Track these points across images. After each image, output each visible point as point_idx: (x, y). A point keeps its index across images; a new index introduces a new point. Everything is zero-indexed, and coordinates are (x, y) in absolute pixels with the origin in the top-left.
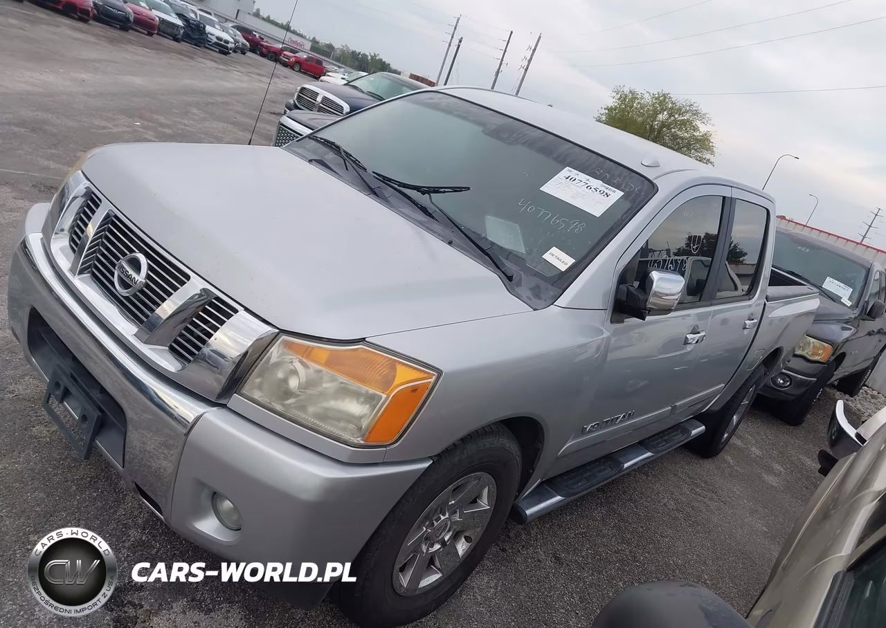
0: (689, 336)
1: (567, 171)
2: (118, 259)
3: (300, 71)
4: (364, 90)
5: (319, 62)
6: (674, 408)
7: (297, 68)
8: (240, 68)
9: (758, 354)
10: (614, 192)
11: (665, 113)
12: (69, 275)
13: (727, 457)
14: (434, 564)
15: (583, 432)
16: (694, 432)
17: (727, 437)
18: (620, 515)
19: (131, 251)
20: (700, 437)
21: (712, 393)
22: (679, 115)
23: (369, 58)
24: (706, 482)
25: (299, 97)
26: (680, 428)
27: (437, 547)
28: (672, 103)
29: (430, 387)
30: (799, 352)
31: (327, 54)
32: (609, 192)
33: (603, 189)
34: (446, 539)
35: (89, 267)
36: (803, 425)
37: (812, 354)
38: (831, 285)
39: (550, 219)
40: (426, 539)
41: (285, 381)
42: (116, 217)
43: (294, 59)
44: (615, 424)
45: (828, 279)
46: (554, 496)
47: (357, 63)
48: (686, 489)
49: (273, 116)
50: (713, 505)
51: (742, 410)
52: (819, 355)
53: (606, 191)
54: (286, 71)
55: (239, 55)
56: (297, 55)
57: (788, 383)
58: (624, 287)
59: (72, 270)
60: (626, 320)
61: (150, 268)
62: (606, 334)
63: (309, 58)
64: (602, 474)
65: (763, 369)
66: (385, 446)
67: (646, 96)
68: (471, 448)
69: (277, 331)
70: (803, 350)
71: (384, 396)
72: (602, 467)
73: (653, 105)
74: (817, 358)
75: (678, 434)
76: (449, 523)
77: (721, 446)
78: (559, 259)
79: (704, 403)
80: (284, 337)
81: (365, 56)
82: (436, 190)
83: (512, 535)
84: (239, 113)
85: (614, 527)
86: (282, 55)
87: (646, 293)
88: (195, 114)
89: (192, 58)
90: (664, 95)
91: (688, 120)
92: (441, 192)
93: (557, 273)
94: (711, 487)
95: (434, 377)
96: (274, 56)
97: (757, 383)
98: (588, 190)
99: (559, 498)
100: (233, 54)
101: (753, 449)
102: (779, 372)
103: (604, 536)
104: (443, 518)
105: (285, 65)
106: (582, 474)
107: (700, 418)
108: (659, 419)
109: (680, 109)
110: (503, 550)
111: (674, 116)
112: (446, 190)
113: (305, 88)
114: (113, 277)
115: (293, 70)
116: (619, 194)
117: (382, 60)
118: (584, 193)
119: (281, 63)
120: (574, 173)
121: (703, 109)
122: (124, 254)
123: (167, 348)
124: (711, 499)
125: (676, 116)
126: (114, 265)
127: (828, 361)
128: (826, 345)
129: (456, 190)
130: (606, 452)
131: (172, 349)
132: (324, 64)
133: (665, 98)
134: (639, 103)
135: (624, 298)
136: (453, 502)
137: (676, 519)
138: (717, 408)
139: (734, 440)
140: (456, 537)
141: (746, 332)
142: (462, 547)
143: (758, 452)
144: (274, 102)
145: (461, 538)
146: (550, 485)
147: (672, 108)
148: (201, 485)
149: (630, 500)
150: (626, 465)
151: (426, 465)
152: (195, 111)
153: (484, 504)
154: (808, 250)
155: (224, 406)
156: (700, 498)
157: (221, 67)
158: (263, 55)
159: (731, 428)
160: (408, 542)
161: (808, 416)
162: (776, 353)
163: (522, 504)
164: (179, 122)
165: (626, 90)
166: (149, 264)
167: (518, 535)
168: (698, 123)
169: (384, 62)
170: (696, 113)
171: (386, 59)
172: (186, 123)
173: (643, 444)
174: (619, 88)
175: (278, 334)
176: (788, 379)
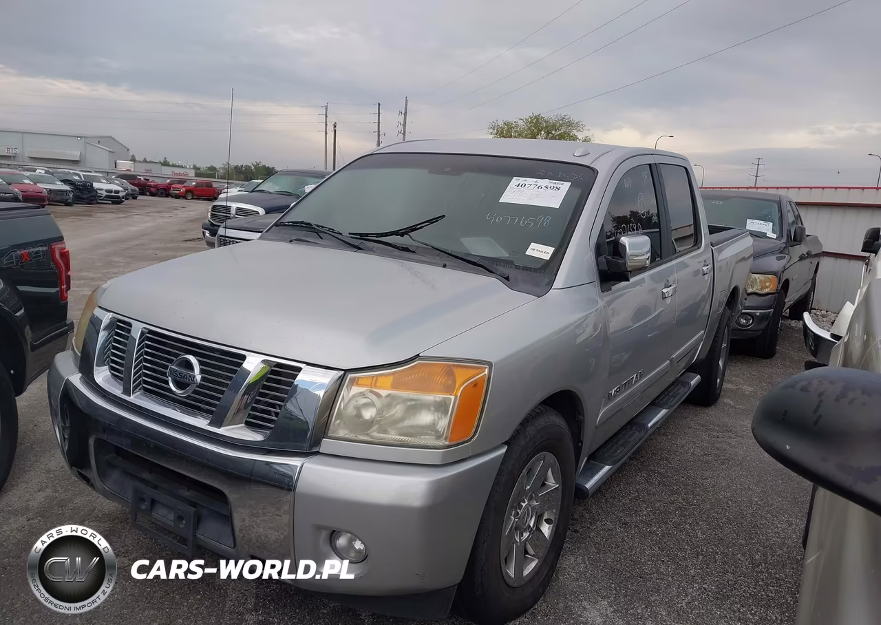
0: (665, 291)
1: (515, 181)
2: (166, 367)
3: (193, 199)
4: (271, 191)
5: (209, 185)
6: (671, 361)
7: (190, 196)
8: (137, 212)
9: (721, 296)
10: (562, 184)
11: (543, 133)
12: (125, 397)
13: (726, 400)
14: (528, 553)
15: (610, 398)
16: (693, 383)
17: (720, 381)
18: (659, 473)
19: (177, 355)
20: (699, 386)
21: (696, 342)
22: (556, 130)
23: (253, 167)
24: (718, 426)
25: (213, 215)
26: (679, 382)
27: (526, 535)
28: (545, 122)
29: (486, 379)
30: (750, 290)
31: (212, 176)
32: (558, 186)
33: (552, 185)
34: (532, 525)
35: (139, 384)
36: (776, 355)
37: (762, 288)
38: (753, 225)
39: (519, 221)
40: (516, 529)
41: (359, 416)
42: (151, 332)
43: (184, 189)
44: (632, 385)
45: (749, 221)
46: (602, 468)
47: (242, 176)
48: (705, 436)
49: (188, 242)
50: (733, 442)
51: (723, 353)
52: (767, 287)
53: (555, 186)
54: (181, 202)
55: (131, 201)
56: (185, 184)
57: (751, 321)
58: (602, 259)
59: (127, 391)
60: (613, 288)
61: (201, 363)
62: (601, 303)
63: (197, 183)
64: (632, 439)
65: (729, 312)
66: (467, 442)
67: (520, 122)
68: (531, 430)
69: (343, 372)
70: (752, 287)
71: (453, 397)
72: (631, 432)
73: (529, 128)
74: (766, 291)
75: (680, 388)
76: (530, 508)
77: (718, 391)
78: (541, 251)
79: (690, 354)
80: (351, 376)
81: (248, 167)
82: (413, 229)
83: (576, 516)
84: (157, 249)
85: (659, 484)
86: (172, 189)
87: (622, 257)
88: (117, 262)
89: (90, 216)
90: (535, 117)
91: (565, 133)
92: (418, 229)
93: (543, 263)
94: (725, 428)
95: (487, 370)
96: (164, 192)
97: (728, 325)
98: (540, 190)
99: (607, 468)
100: (126, 202)
101: (745, 387)
102: (739, 314)
103: (654, 494)
104: (524, 505)
105: (177, 197)
106: (616, 443)
107: (692, 369)
108: (665, 373)
109: (554, 125)
110: (576, 531)
111: (551, 133)
112: (423, 225)
113: (216, 206)
114: (169, 385)
115: (187, 199)
116: (567, 185)
117: (265, 166)
118: (537, 193)
119: (172, 197)
120: (522, 180)
121: (575, 119)
122: (171, 361)
123: (244, 425)
124: (730, 437)
125: (553, 132)
126: (164, 374)
127: (777, 290)
128: (770, 276)
129: (431, 222)
130: (629, 418)
131: (248, 424)
132: (215, 185)
133: (538, 119)
134: (515, 131)
135: (605, 267)
136: (528, 487)
137: (707, 462)
138: (703, 357)
139: (725, 385)
140: (538, 522)
141: (706, 276)
142: (546, 529)
143: (751, 389)
144: (184, 231)
145: (542, 523)
146: (596, 458)
147: (547, 127)
148: (319, 528)
149: (662, 459)
150: (649, 425)
151: (503, 450)
152: (116, 259)
153: (552, 483)
154: (721, 202)
155: (318, 453)
156: (720, 440)
157: (121, 215)
158: (153, 195)
159: (720, 374)
160: (505, 531)
161: (777, 347)
162: (734, 293)
163: (580, 481)
164: (107, 273)
165: (501, 123)
166: (199, 361)
167: (582, 516)
168: (575, 132)
169: (268, 167)
170: (570, 124)
171: (269, 164)
172: (114, 271)
173: (655, 404)
174: (493, 124)
175: (344, 374)
176: (749, 318)
